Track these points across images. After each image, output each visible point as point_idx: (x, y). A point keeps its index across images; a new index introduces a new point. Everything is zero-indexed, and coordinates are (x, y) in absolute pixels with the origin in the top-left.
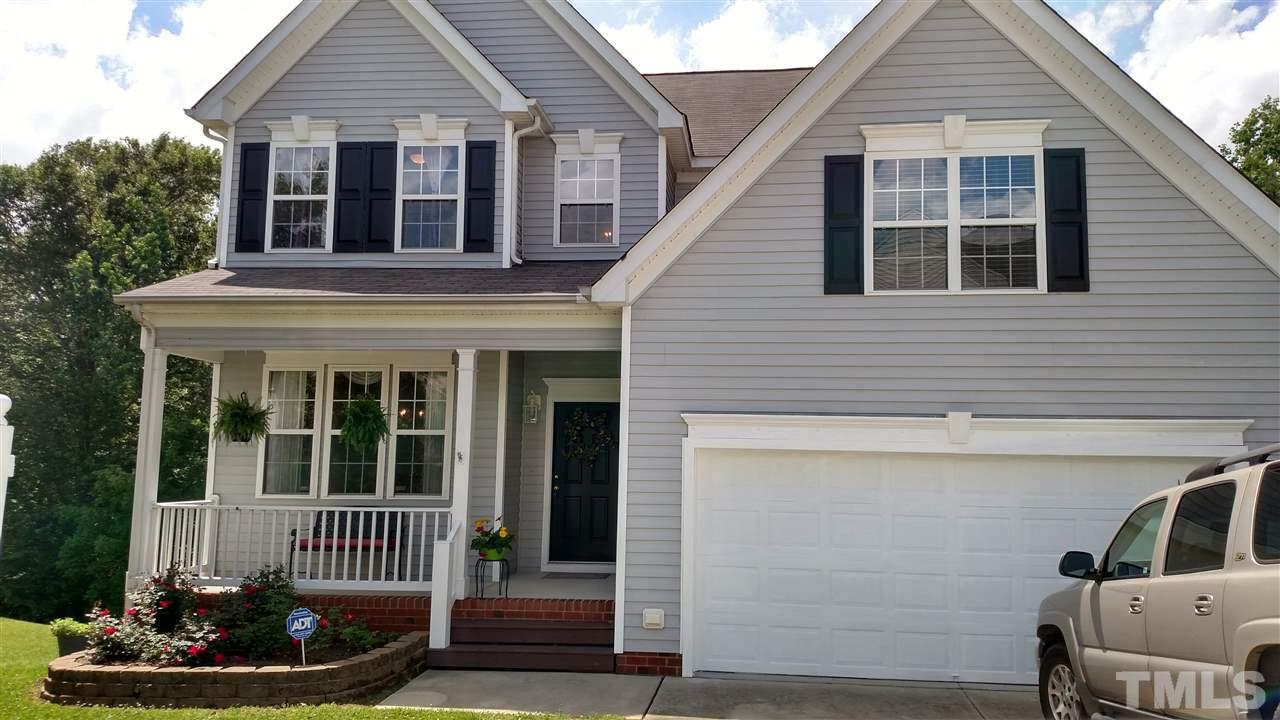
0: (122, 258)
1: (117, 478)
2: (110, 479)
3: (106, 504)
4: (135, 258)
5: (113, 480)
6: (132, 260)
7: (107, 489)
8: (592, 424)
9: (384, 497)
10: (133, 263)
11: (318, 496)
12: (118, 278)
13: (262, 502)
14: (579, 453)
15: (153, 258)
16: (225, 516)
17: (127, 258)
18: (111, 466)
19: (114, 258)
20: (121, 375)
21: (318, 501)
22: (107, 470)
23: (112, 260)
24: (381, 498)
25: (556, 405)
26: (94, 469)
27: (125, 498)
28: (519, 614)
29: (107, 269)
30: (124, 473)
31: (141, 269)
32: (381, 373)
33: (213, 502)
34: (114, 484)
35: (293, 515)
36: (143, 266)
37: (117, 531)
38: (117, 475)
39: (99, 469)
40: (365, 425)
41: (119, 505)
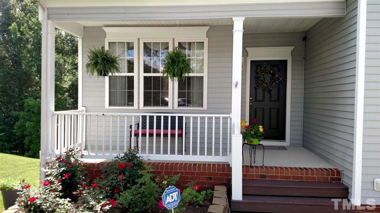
0: (28, 25)
1: (32, 102)
2: (29, 103)
3: (29, 111)
4: (33, 25)
5: (30, 103)
6: (32, 26)
7: (29, 106)
8: (271, 72)
9: (173, 108)
10: (32, 27)
11: (139, 107)
12: (27, 32)
13: (109, 111)
14: (264, 87)
15: (39, 25)
16: (89, 118)
17: (30, 25)
18: (30, 98)
19: (25, 25)
20: (31, 67)
21: (138, 111)
22: (28, 99)
23: (25, 26)
24: (171, 108)
25: (252, 62)
26: (24, 99)
27: (35, 109)
28: (277, 177)
29: (23, 29)
30: (34, 100)
31: (35, 29)
32: (168, 43)
33: (82, 111)
34: (31, 104)
35: (129, 117)
36: (36, 28)
37: (33, 120)
38: (32, 101)
39: (26, 99)
40: (178, 65)
41: (33, 111)
